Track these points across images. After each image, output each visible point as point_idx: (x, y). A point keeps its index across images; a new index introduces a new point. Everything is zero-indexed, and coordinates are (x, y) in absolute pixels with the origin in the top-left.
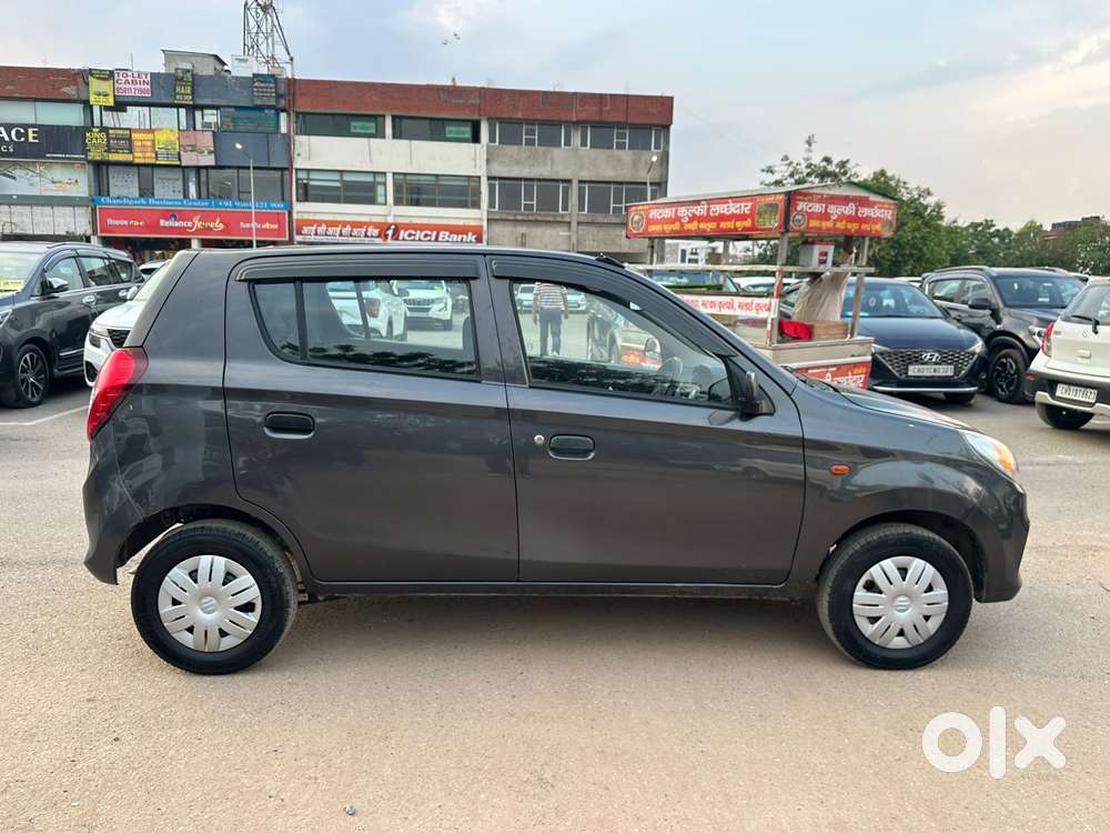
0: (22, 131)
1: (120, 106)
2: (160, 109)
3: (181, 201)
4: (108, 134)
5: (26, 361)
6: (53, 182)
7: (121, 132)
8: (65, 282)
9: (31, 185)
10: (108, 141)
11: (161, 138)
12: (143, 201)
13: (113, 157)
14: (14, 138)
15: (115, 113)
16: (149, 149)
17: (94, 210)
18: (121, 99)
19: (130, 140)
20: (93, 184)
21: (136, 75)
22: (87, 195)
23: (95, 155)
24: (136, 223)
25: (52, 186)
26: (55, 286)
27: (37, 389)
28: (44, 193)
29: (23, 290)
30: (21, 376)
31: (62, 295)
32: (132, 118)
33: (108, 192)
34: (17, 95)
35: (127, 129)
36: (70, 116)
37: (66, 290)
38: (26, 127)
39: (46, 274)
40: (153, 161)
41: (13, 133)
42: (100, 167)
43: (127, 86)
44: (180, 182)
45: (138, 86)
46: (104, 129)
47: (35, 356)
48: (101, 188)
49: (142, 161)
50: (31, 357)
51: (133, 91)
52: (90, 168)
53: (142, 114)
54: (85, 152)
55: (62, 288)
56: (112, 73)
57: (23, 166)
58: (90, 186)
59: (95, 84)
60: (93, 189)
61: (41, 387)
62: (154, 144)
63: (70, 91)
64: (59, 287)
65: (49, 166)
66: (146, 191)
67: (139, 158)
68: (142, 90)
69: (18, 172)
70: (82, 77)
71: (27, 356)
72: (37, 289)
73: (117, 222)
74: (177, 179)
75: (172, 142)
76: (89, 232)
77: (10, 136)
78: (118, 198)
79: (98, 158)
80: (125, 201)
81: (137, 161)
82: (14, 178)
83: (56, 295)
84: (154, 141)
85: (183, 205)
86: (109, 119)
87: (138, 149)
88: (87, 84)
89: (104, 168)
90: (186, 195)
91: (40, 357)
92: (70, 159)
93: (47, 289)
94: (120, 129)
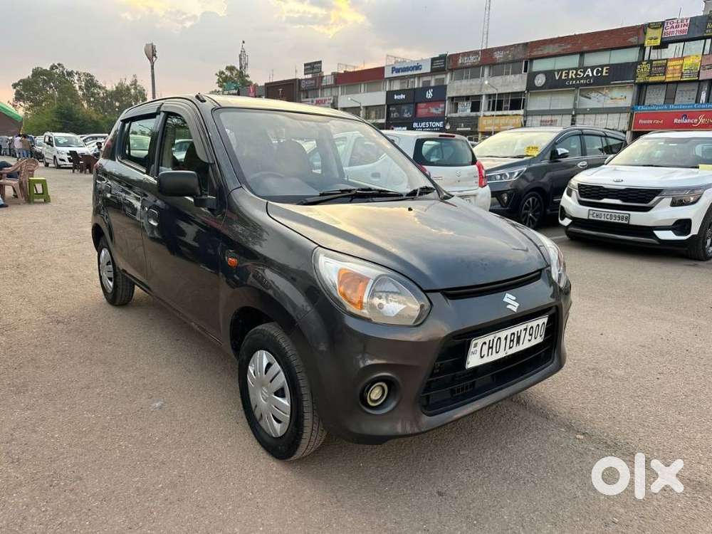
0: (600, 69)
1: (664, 45)
2: (692, 42)
3: (693, 105)
4: (652, 64)
5: (529, 202)
6: (612, 99)
7: (661, 62)
8: (567, 151)
9: (598, 102)
10: (651, 69)
11: (688, 62)
12: (666, 107)
13: (651, 79)
14: (595, 74)
15: (660, 50)
16: (677, 71)
17: (632, 115)
18: (665, 40)
19: (665, 66)
20: (635, 98)
21: (679, 21)
22: (630, 105)
23: (640, 79)
24: (658, 122)
25: (610, 101)
26: (559, 153)
27: (533, 221)
28: (605, 106)
29: (538, 156)
30: (524, 212)
31: (563, 160)
32: (671, 51)
33: (644, 102)
34: (601, 48)
35: (664, 60)
36: (630, 56)
37: (567, 157)
38: (602, 66)
39: (557, 146)
40: (679, 79)
41: (595, 71)
42: (642, 88)
43: (672, 30)
44: (695, 93)
45: (679, 29)
46: (650, 61)
47: (536, 199)
48: (639, 100)
49: (671, 80)
50: (533, 200)
51: (675, 33)
52: (635, 88)
53: (678, 48)
54: (635, 77)
55: (564, 155)
56: (663, 23)
57: (597, 91)
58: (633, 100)
59: (651, 33)
60: (634, 101)
61: (536, 220)
62: (682, 67)
63: (634, 40)
64: (562, 154)
65: (610, 89)
66: (670, 99)
67: (669, 77)
68: (682, 30)
69: (593, 95)
70: (642, 29)
71: (531, 199)
72: (548, 156)
73: (645, 122)
74: (693, 90)
75: (696, 65)
76: (626, 128)
77: (592, 73)
78: (649, 106)
79: (642, 81)
80: (653, 108)
81: (667, 80)
82: (590, 98)
83: (559, 159)
84: (682, 65)
85: (694, 108)
86: (654, 55)
87: (669, 72)
88: (645, 33)
89: (645, 87)
90: (697, 101)
91: (539, 200)
92: (624, 83)
93: (554, 156)
94: (661, 60)
